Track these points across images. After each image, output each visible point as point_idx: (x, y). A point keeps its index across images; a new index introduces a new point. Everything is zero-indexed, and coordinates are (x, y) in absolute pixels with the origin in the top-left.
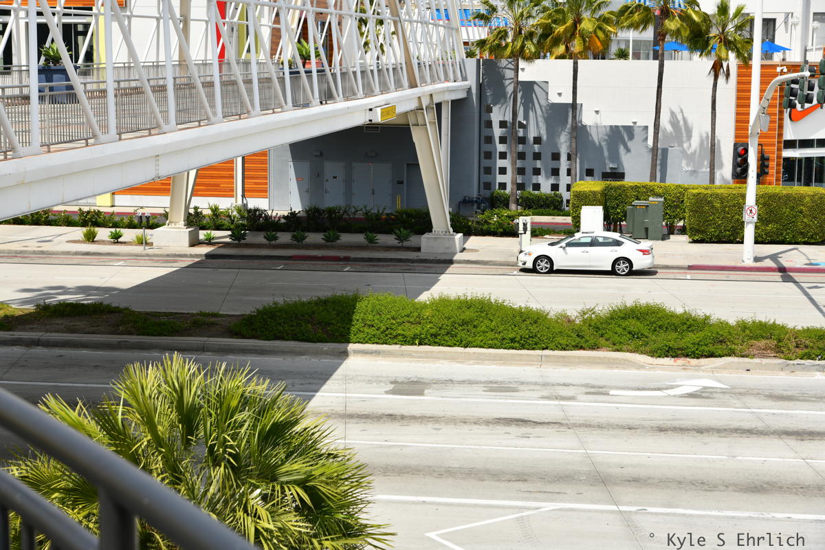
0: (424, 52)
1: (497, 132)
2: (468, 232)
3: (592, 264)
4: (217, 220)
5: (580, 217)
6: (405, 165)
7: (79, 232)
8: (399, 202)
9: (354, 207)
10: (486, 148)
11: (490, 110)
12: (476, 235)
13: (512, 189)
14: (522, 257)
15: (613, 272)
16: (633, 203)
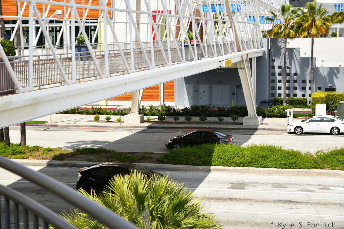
0: (244, 36)
1: (277, 71)
2: (264, 116)
3: (321, 130)
4: (152, 112)
5: (315, 109)
6: (236, 86)
7: (92, 117)
8: (233, 102)
9: (213, 105)
10: (272, 78)
11: (273, 61)
12: (268, 117)
13: (284, 96)
14: (289, 127)
15: (331, 134)
16: (340, 102)
